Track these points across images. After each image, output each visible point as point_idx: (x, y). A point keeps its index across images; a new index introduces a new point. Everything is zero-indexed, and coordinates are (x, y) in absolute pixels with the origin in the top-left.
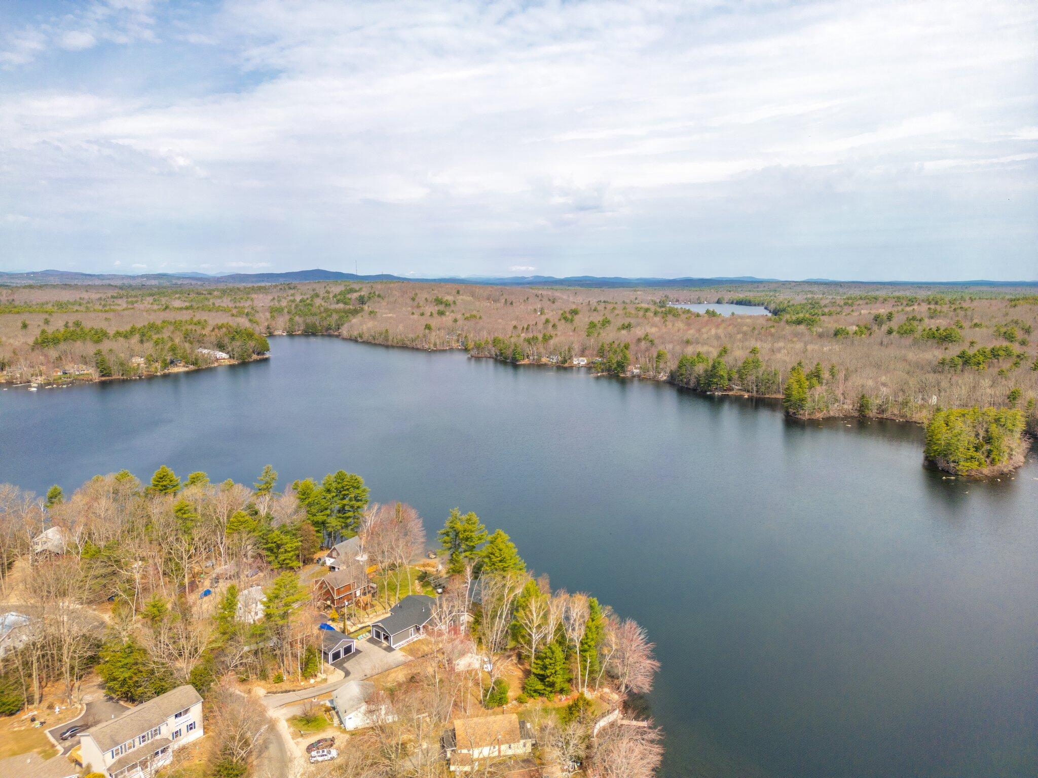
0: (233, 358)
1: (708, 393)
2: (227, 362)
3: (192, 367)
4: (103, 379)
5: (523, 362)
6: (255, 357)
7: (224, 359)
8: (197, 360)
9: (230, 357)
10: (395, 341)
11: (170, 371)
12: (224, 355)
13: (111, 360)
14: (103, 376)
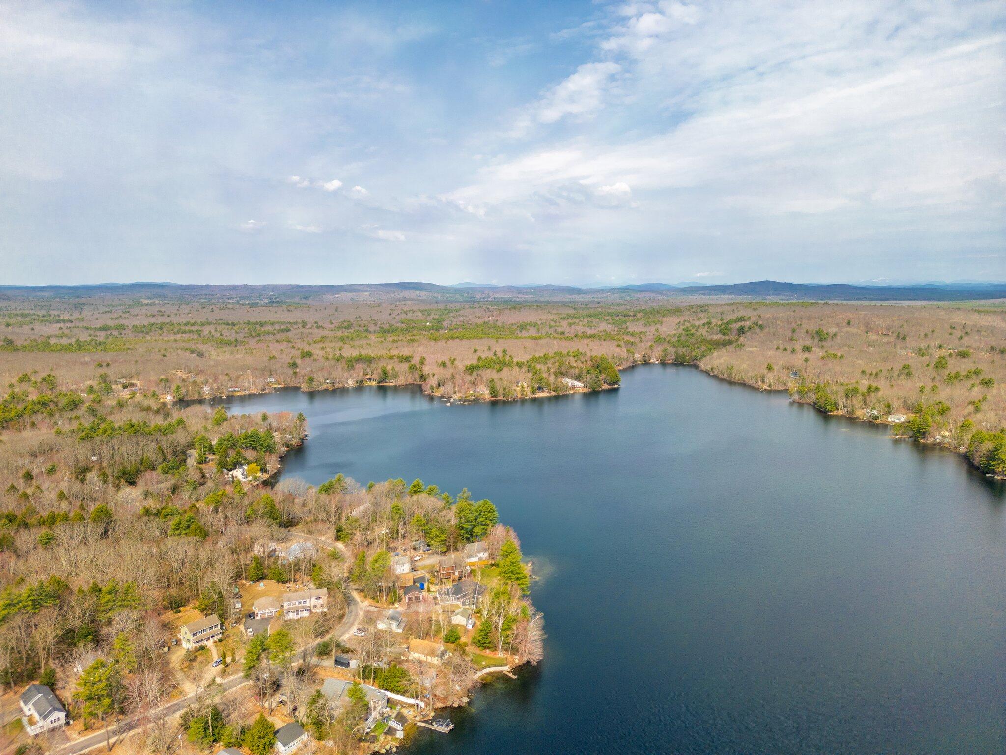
0: (587, 387)
1: (988, 475)
2: (581, 391)
3: (553, 393)
4: (492, 399)
5: (835, 413)
6: (606, 387)
7: (580, 388)
8: (557, 388)
9: (584, 387)
10: (737, 378)
11: (536, 396)
12: (580, 385)
13: (499, 387)
14: (492, 397)
